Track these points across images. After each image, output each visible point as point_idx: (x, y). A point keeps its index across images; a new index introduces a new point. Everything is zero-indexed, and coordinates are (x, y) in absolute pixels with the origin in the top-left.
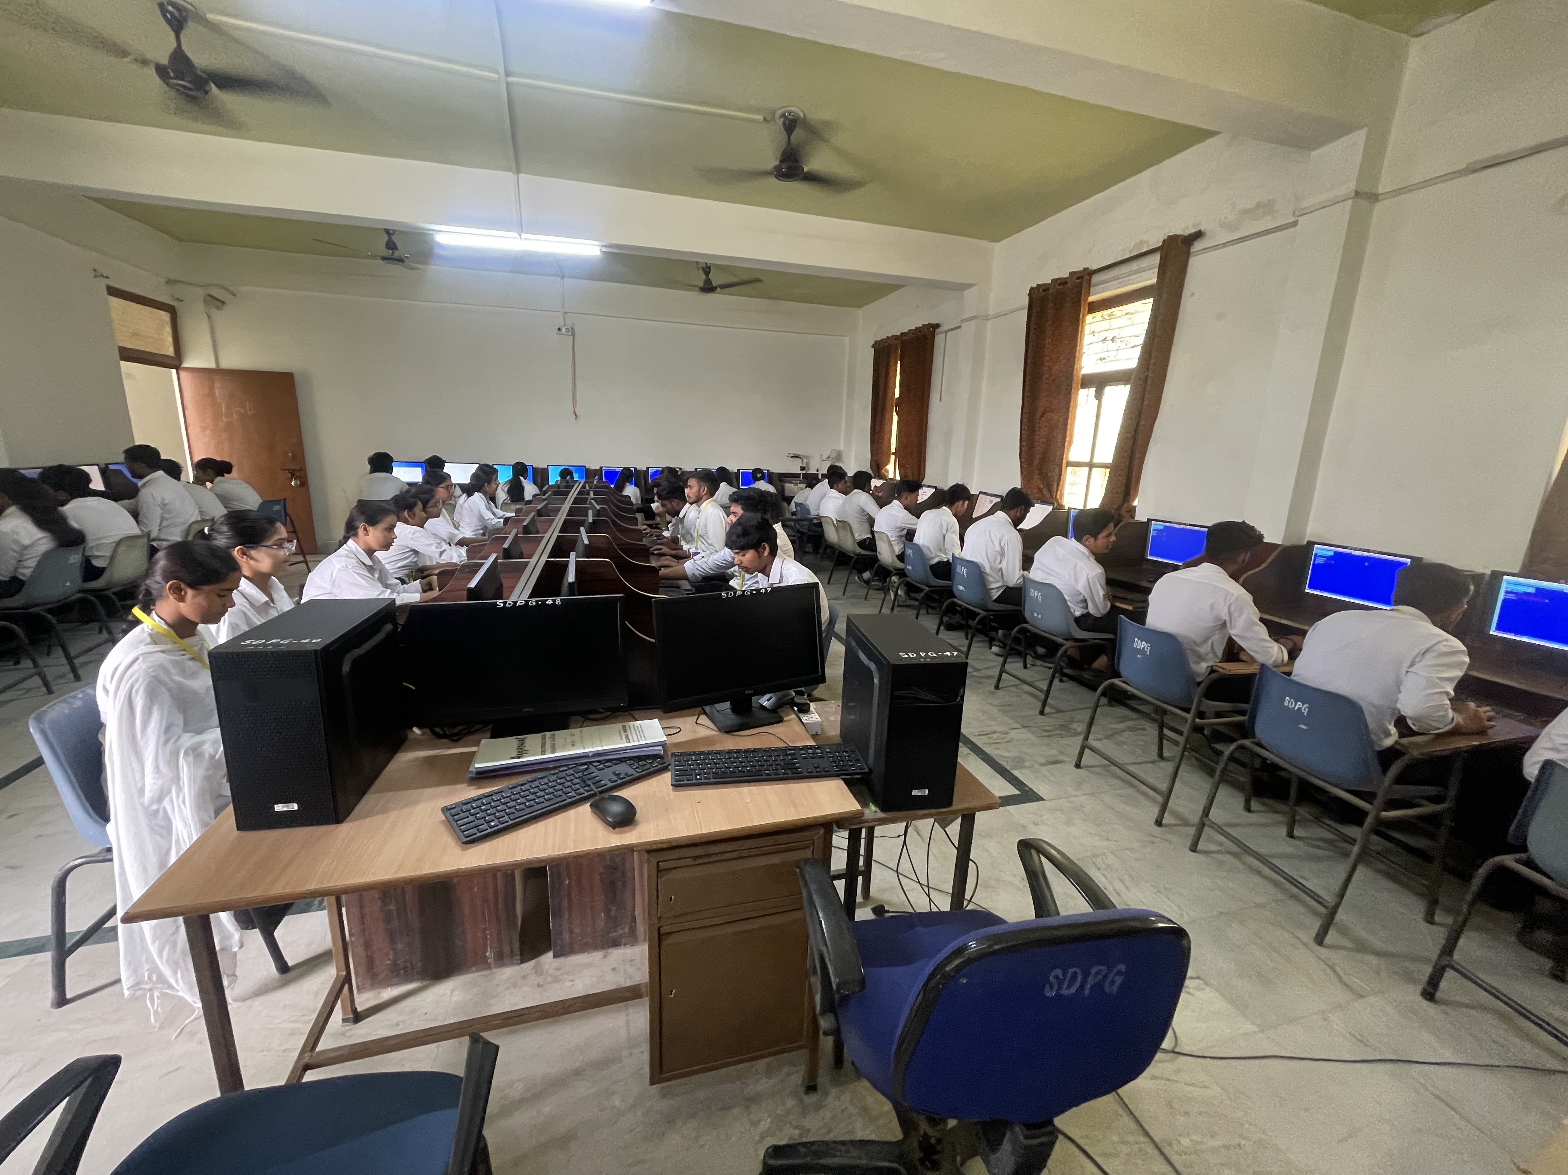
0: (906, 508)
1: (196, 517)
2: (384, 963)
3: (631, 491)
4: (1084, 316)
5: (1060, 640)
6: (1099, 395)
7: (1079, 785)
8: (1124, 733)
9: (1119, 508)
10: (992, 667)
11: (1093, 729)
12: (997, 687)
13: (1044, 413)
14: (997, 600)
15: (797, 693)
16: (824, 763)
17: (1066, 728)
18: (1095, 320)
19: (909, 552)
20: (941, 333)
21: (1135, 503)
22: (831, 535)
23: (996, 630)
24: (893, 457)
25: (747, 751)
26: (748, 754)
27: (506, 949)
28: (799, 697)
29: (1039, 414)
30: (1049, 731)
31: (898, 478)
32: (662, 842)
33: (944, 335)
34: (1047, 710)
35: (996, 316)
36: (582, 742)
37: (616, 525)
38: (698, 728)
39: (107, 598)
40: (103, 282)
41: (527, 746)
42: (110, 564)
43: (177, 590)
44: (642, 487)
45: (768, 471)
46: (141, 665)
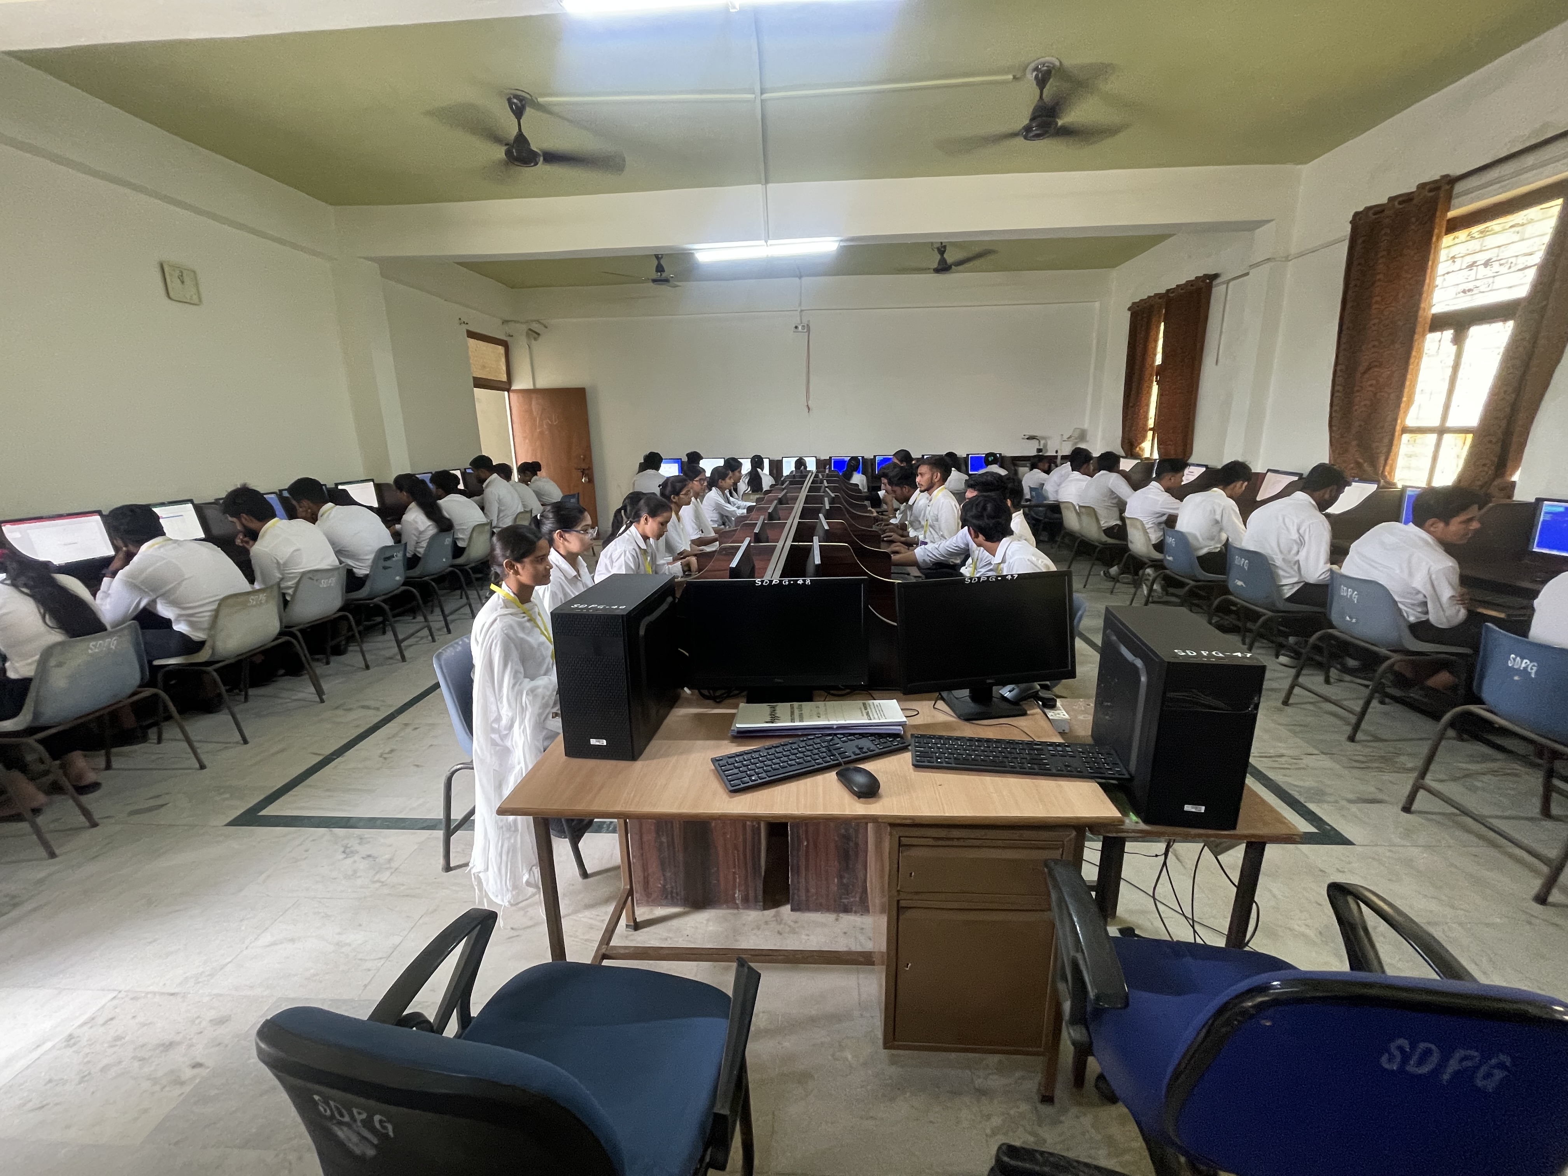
0: (1168, 490)
1: (520, 509)
2: (657, 884)
3: (858, 479)
4: (1439, 238)
5: (1383, 651)
6: (1458, 340)
7: (1408, 833)
8: (1482, 778)
9: (1487, 484)
10: (1281, 678)
11: (1432, 767)
12: (1286, 703)
13: (1369, 369)
14: (1290, 599)
15: (1043, 687)
16: (1075, 763)
17: (1388, 762)
18: (1457, 241)
19: (1170, 540)
20: (1218, 285)
21: (1515, 478)
22: (1071, 521)
23: (1286, 635)
24: (1150, 434)
25: (988, 741)
26: (990, 744)
27: (752, 894)
28: (1044, 691)
29: (1361, 369)
30: (1363, 762)
31: (1156, 456)
32: (905, 818)
33: (1225, 286)
34: (1360, 736)
35: (1301, 255)
36: (826, 714)
37: (849, 512)
38: (936, 713)
39: (468, 572)
40: (464, 328)
41: (778, 713)
42: (469, 545)
43: (511, 566)
44: (869, 474)
45: (1000, 454)
46: (498, 625)
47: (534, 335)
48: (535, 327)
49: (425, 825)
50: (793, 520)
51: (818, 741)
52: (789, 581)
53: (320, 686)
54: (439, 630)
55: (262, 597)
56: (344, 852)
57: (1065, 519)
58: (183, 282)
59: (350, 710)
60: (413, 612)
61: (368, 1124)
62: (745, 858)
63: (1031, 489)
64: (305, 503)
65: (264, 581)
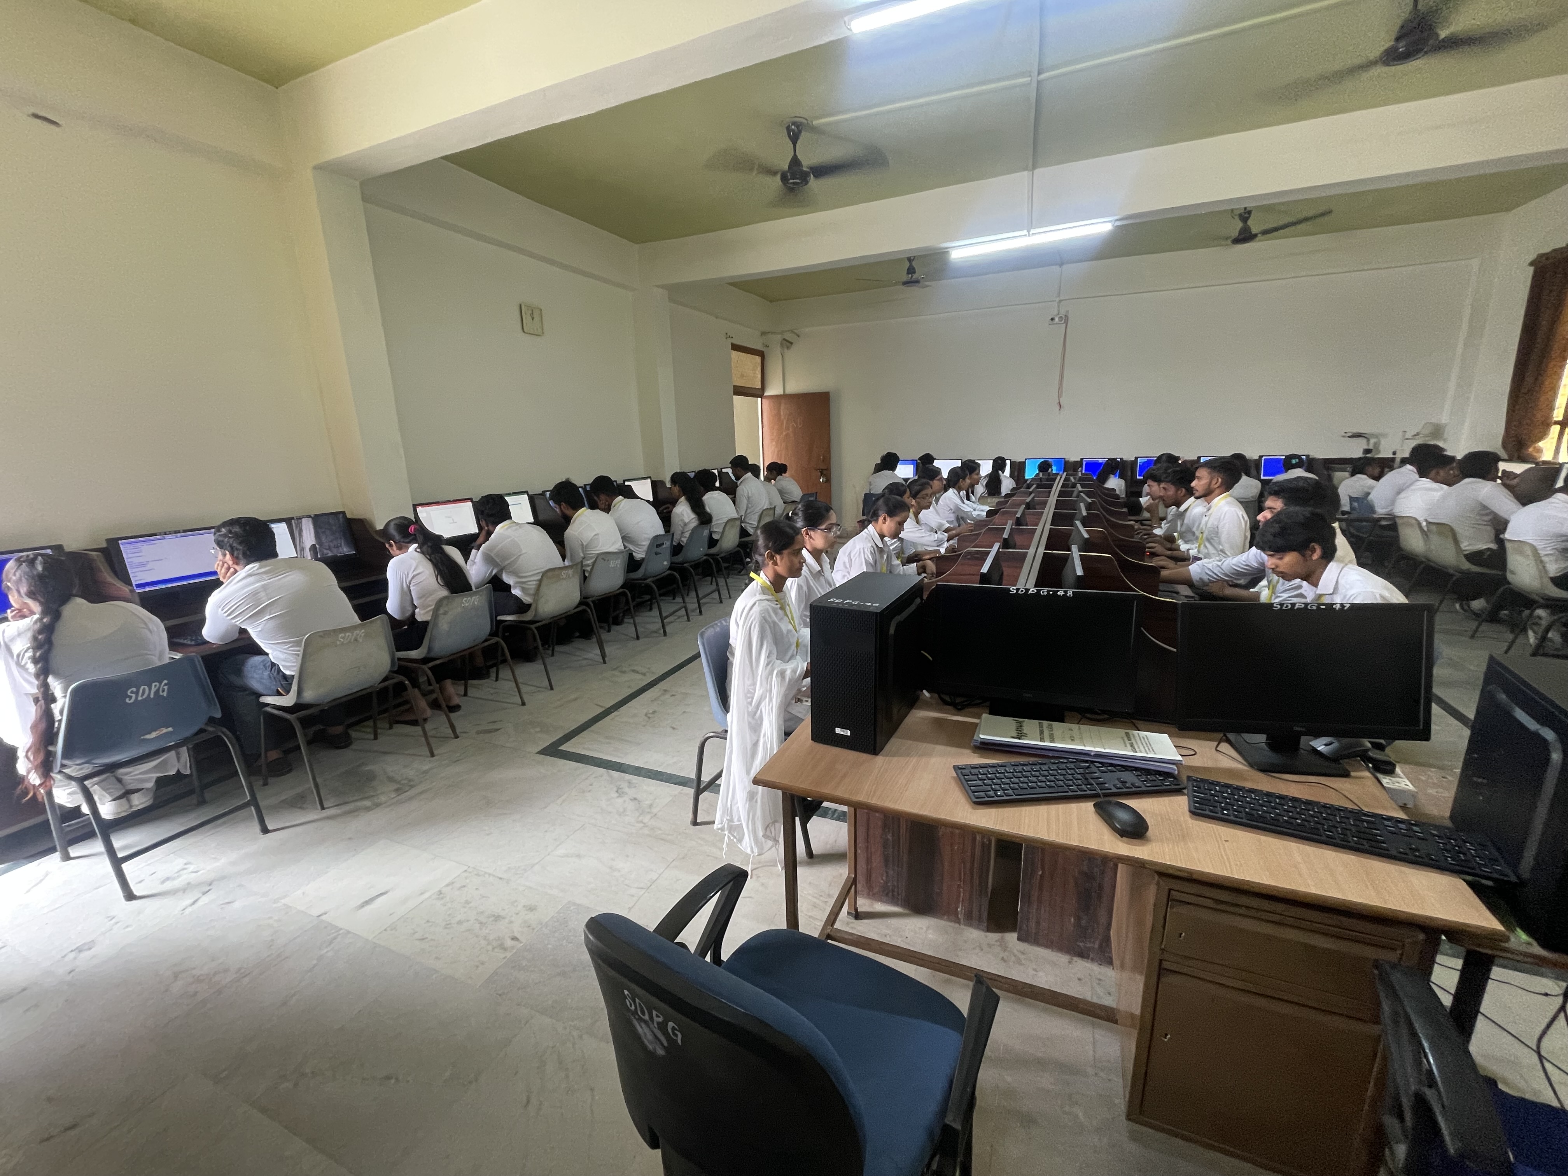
2: (879, 879)
3: (1115, 483)
15: (1374, 745)
16: (1428, 849)
25: (1295, 800)
27: (975, 913)
28: (1377, 751)
32: (1180, 870)
36: (1081, 738)
37: (1108, 520)
38: (1220, 757)
39: (719, 561)
40: (730, 341)
41: (1026, 729)
42: (721, 537)
43: (772, 557)
44: (1129, 478)
45: (1307, 456)
46: (756, 609)
47: (787, 344)
48: (789, 336)
49: (678, 781)
50: (1044, 527)
51: (1072, 766)
52: (1049, 591)
53: (604, 650)
54: (693, 611)
55: (570, 572)
56: (617, 792)
57: (1402, 538)
58: (533, 319)
59: (624, 672)
60: (673, 594)
61: (662, 1027)
62: (972, 874)
63: (1352, 499)
64: (603, 497)
65: (572, 560)
